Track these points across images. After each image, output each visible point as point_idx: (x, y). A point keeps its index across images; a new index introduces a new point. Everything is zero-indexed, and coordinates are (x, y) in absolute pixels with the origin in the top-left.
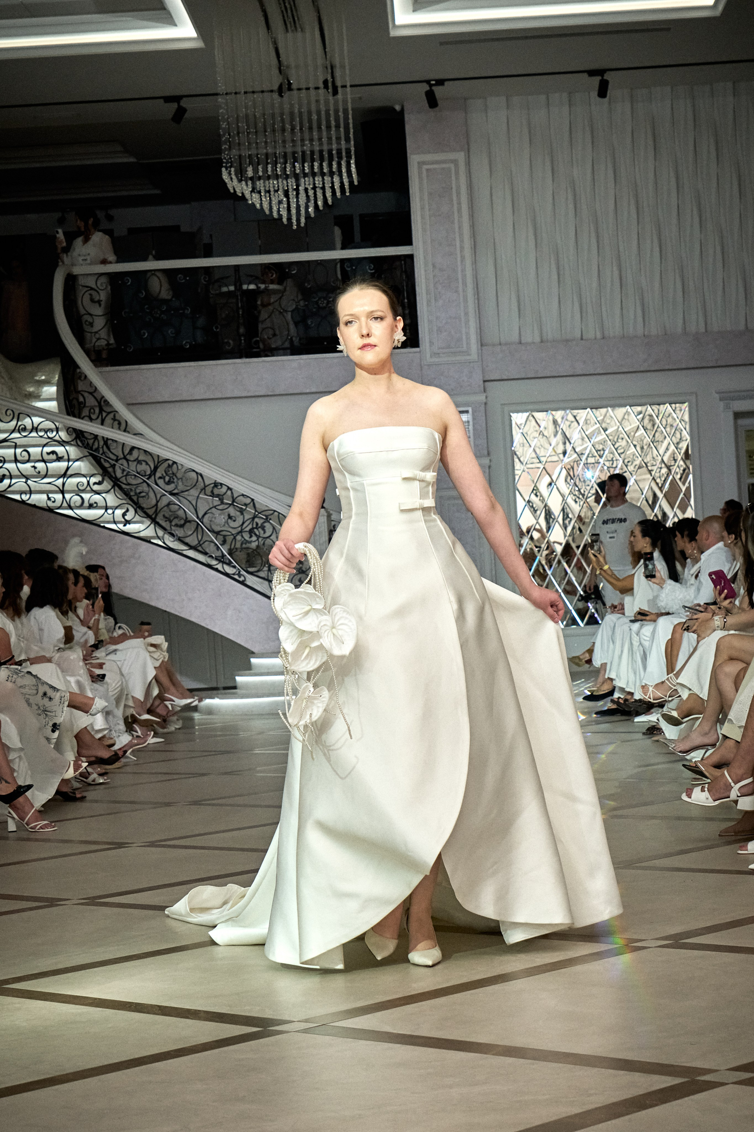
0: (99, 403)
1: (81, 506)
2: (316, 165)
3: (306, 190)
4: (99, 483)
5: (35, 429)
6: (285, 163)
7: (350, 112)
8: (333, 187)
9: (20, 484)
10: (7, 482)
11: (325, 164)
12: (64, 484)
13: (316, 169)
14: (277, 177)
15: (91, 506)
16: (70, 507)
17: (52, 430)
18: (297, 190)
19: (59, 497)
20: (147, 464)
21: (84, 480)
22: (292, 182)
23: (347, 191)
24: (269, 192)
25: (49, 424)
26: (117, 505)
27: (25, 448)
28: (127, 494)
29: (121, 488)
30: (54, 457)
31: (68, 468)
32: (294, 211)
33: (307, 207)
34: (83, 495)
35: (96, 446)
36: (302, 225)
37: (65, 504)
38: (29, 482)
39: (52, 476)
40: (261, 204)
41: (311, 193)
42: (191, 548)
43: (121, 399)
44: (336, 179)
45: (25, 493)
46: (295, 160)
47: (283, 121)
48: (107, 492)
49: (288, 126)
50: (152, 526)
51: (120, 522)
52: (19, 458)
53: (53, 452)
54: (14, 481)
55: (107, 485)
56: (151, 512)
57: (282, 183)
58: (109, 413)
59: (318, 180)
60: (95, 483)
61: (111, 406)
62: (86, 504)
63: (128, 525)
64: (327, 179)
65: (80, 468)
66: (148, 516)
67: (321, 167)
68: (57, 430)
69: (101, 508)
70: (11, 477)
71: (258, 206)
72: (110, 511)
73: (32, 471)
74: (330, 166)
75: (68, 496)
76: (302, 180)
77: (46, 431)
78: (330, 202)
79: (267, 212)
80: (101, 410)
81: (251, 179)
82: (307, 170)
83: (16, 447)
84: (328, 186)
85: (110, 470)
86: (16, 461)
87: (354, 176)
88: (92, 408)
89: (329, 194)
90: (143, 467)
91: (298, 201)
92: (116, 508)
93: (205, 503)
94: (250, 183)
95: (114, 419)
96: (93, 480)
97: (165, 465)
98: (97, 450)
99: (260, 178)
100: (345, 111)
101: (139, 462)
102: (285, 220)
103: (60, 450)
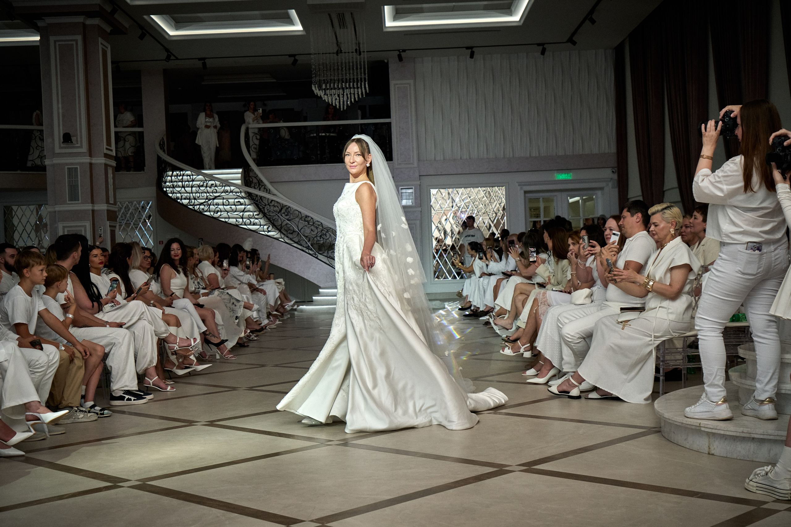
0: (259, 181)
1: (250, 224)
2: (351, 84)
3: (347, 94)
4: (258, 215)
5: (231, 192)
6: (339, 83)
7: (366, 62)
8: (358, 94)
9: (225, 214)
10: (219, 213)
11: (355, 84)
12: (243, 215)
13: (351, 86)
14: (335, 89)
15: (254, 224)
16: (245, 225)
17: (238, 192)
18: (343, 94)
19: (241, 220)
20: (278, 207)
21: (251, 213)
22: (341, 91)
23: (364, 95)
24: (331, 95)
25: (237, 190)
26: (264, 224)
27: (227, 199)
28: (269, 220)
29: (267, 217)
30: (239, 203)
31: (245, 208)
32: (342, 103)
33: (347, 102)
34: (251, 220)
35: (257, 199)
36: (345, 109)
37: (243, 223)
38: (229, 214)
39: (238, 212)
40: (328, 100)
41: (349, 96)
42: (295, 243)
43: (268, 180)
44: (360, 90)
45: (227, 218)
46: (343, 82)
47: (338, 66)
48: (261, 219)
49: (340, 68)
50: (279, 233)
51: (266, 231)
52: (225, 204)
53: (239, 202)
54: (222, 213)
55: (261, 216)
56: (279, 227)
57: (337, 92)
58: (263, 186)
59: (352, 90)
60: (256, 215)
61: (263, 183)
62: (252, 223)
63: (269, 233)
64: (356, 90)
65: (250, 208)
66: (278, 229)
67: (353, 85)
68: (241, 192)
69: (258, 225)
70: (221, 211)
71: (327, 101)
72: (262, 227)
73: (230, 209)
74: (357, 84)
75: (244, 220)
76: (345, 90)
77: (236, 193)
78: (357, 99)
79: (331, 103)
80: (259, 185)
81: (324, 89)
82: (347, 86)
83: (223, 199)
84: (356, 93)
85: (262, 209)
86: (223, 205)
87: (367, 89)
88: (255, 183)
89: (356, 96)
90: (276, 209)
91: (343, 99)
92: (265, 225)
93: (302, 224)
94: (323, 91)
95: (265, 188)
96: (255, 213)
97: (285, 208)
98: (257, 201)
99: (328, 89)
100: (364, 62)
101: (274, 206)
102: (338, 107)
103: (242, 201)
